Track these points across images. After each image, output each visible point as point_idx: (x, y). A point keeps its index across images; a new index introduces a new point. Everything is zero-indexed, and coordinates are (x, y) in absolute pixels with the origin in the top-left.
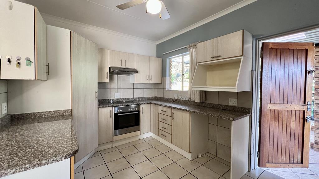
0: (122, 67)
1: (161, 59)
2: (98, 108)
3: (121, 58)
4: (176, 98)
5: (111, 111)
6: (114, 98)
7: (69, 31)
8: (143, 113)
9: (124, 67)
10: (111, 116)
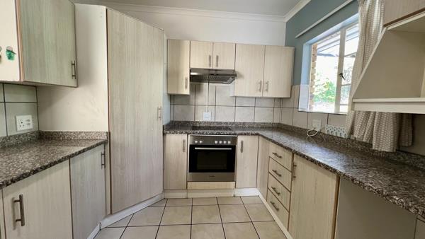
0: (211, 68)
1: (293, 48)
2: (164, 134)
3: (210, 54)
4: (318, 130)
5: (184, 141)
6: (201, 121)
7: (104, 8)
8: (242, 151)
9: (215, 68)
10: (184, 149)
